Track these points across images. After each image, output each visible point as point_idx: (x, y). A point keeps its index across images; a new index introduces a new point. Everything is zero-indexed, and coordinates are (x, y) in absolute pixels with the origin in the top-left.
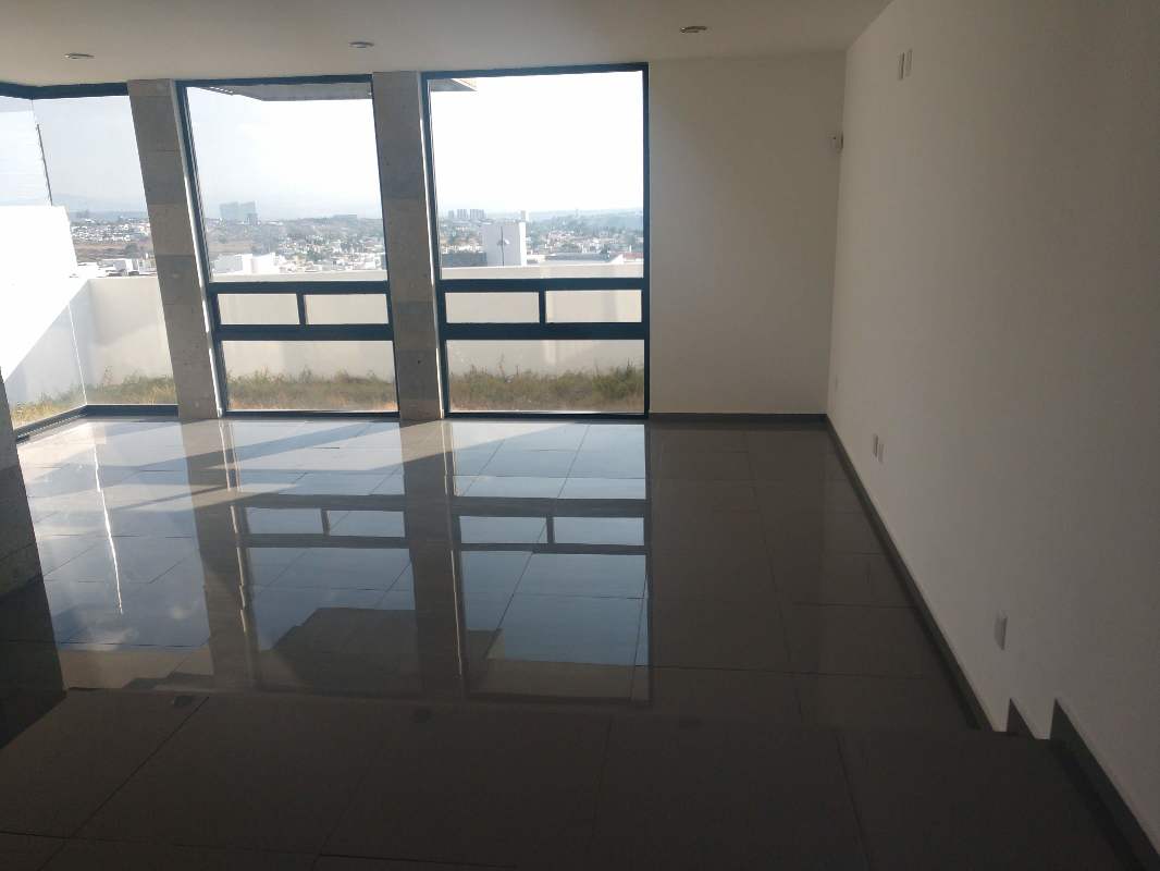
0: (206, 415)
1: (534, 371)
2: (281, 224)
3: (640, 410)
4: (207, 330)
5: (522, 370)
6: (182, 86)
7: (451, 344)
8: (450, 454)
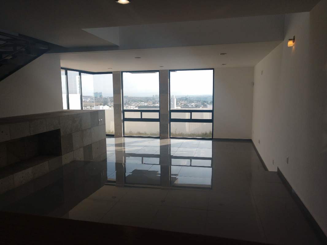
0: (120, 136)
1: (183, 133)
2: (108, 98)
3: (211, 138)
4: (122, 119)
5: (180, 132)
6: (122, 72)
7: (172, 123)
8: (170, 145)
